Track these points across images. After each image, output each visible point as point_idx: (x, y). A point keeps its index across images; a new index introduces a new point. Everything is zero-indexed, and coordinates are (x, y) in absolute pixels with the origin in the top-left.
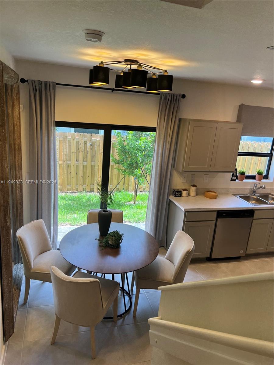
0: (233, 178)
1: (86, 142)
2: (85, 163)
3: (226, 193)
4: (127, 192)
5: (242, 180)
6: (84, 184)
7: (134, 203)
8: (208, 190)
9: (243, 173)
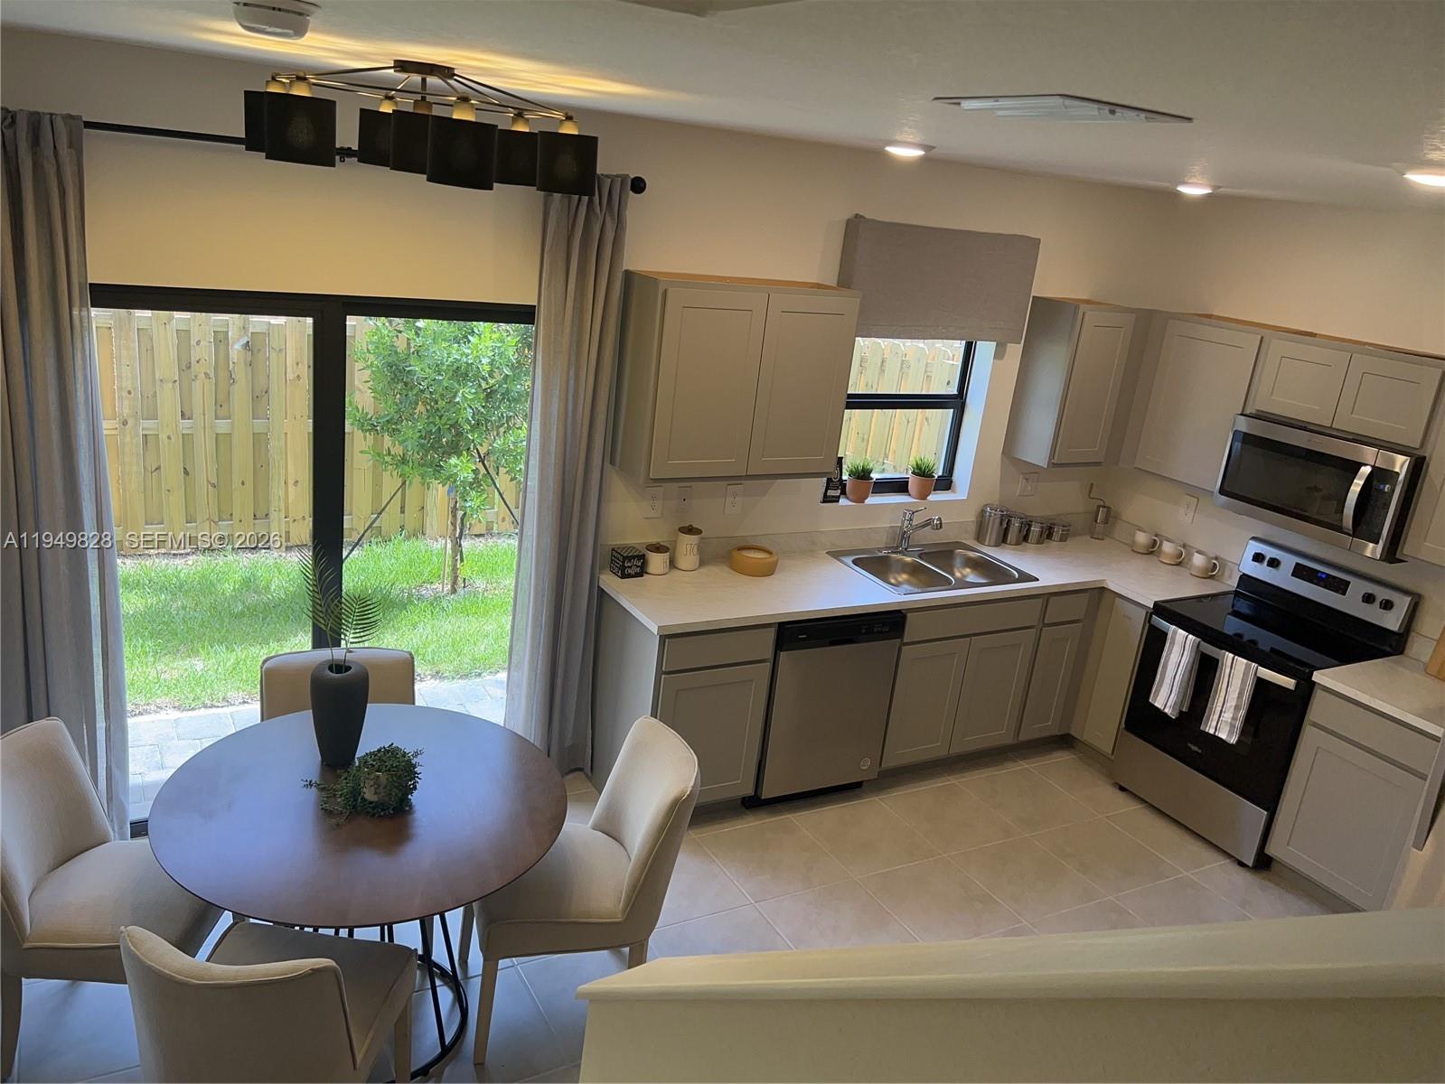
0: (830, 493)
1: (221, 337)
2: (222, 426)
3: (808, 548)
4: (419, 544)
5: (861, 500)
6: (224, 514)
7: (454, 591)
8: (742, 544)
9: (862, 475)
